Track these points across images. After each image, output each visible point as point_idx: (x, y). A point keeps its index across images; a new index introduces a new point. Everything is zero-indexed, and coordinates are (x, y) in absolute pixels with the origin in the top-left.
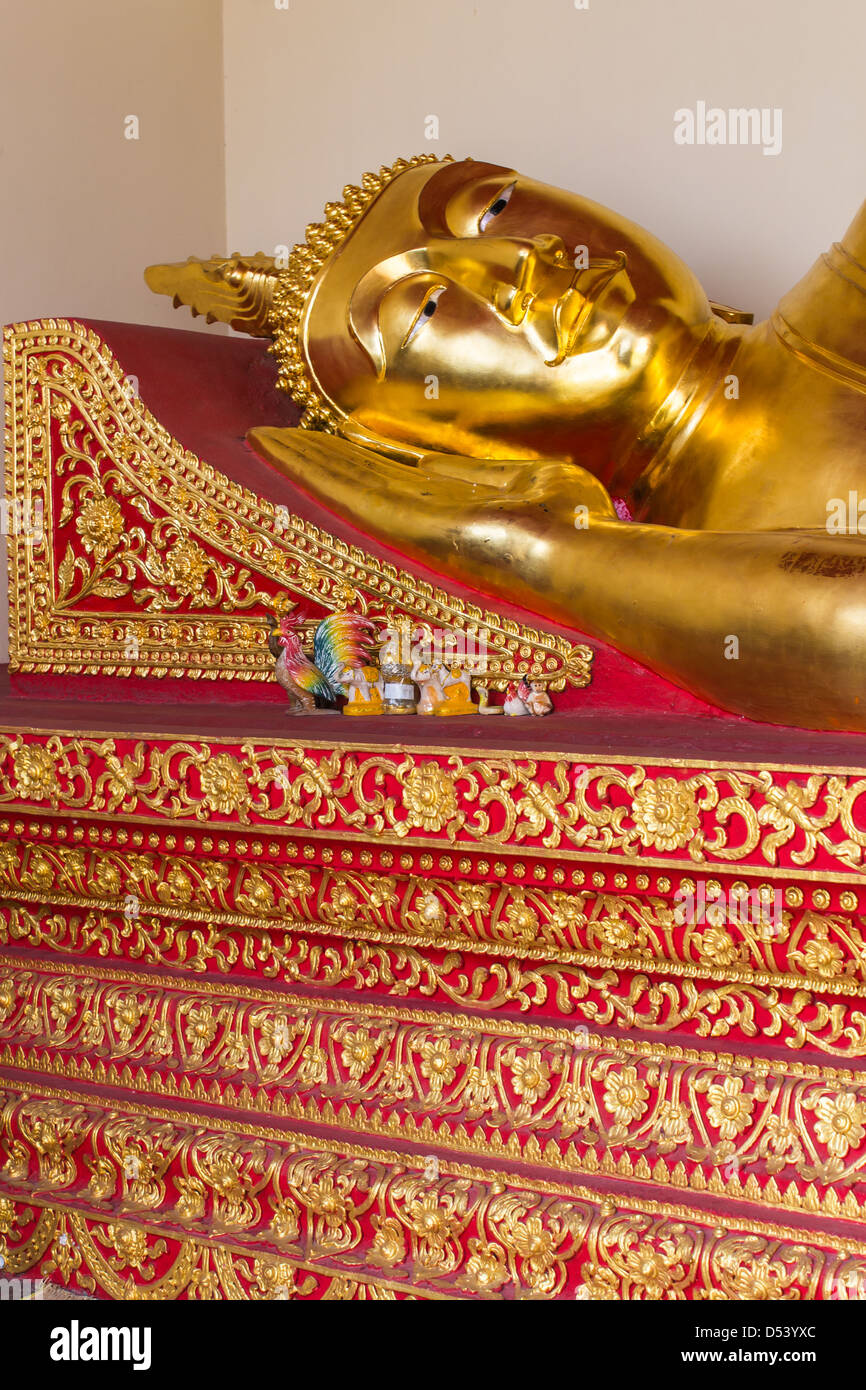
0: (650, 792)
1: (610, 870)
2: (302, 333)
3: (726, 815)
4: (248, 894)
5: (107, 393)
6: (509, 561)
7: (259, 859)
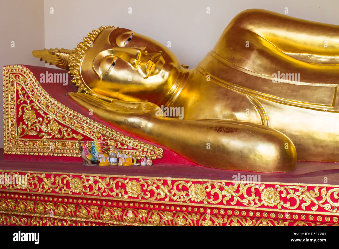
0: (193, 187)
1: (181, 206)
2: (80, 69)
3: (213, 193)
4: (80, 212)
5: (32, 84)
6: (140, 127)
7: (85, 204)
